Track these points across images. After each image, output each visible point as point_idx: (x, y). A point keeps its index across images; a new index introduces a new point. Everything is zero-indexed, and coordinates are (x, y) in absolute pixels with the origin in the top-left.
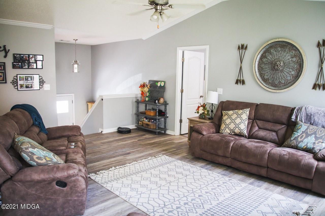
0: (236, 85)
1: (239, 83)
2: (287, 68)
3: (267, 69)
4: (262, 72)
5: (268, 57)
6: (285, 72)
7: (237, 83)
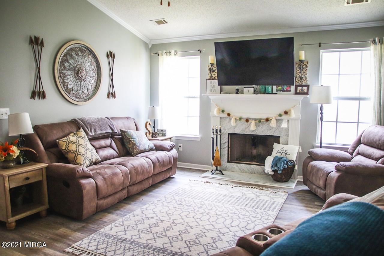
0: (33, 100)
1: (36, 97)
2: (88, 76)
3: (70, 77)
4: (65, 80)
5: (70, 62)
6: (87, 81)
7: (33, 96)
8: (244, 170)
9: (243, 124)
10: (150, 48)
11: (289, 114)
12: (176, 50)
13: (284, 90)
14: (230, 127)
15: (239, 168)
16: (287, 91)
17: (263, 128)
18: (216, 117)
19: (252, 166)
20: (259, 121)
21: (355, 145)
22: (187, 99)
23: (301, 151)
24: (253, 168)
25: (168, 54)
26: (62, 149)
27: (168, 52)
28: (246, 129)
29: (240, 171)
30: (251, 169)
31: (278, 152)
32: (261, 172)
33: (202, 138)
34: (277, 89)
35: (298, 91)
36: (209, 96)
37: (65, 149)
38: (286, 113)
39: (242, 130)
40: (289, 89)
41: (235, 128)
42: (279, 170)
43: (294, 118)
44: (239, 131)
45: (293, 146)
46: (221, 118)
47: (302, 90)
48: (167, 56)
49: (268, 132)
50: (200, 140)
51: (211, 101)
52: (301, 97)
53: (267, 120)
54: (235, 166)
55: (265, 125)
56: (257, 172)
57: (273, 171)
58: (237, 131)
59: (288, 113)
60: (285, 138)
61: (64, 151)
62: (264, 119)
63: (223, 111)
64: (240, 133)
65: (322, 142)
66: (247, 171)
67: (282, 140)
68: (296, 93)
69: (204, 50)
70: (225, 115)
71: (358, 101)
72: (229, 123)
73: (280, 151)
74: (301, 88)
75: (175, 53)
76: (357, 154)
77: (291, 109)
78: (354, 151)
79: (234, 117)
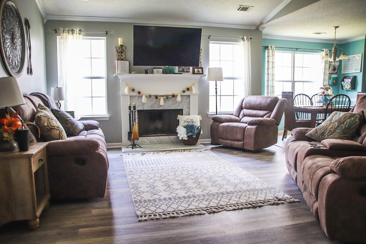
8: (153, 141)
9: (151, 101)
10: (45, 23)
11: (191, 91)
12: (81, 29)
13: (184, 71)
14: (139, 104)
15: (150, 140)
16: (187, 72)
17: (169, 103)
18: (126, 95)
19: (161, 137)
20: (167, 97)
21: (239, 111)
22: (91, 79)
23: (201, 119)
24: (162, 138)
25: (70, 32)
26: (43, 125)
27: (70, 29)
28: (154, 105)
29: (150, 143)
30: (160, 140)
31: (185, 121)
32: (169, 141)
33: (110, 118)
34: (178, 70)
35: (196, 72)
36: (118, 76)
37: (48, 126)
38: (188, 89)
39: (150, 107)
40: (188, 71)
41: (143, 105)
42: (193, 135)
43: (194, 93)
44: (148, 107)
45: (194, 116)
46: (130, 96)
47: (198, 71)
48: (68, 34)
49: (173, 106)
50: (109, 119)
51: (120, 81)
52: (198, 76)
53: (174, 96)
54: (146, 140)
55: (171, 100)
56: (166, 142)
57: (188, 137)
58: (146, 108)
59: (190, 89)
60: (187, 110)
61: (47, 128)
62: (171, 96)
63: (133, 90)
64: (149, 109)
65: (217, 111)
66: (157, 142)
67: (184, 112)
68: (194, 73)
69: (113, 32)
70: (135, 94)
71: (233, 80)
72: (138, 101)
73: (187, 121)
74: (197, 69)
75: (80, 32)
76: (243, 116)
77: (192, 86)
78: (239, 114)
79: (145, 95)
